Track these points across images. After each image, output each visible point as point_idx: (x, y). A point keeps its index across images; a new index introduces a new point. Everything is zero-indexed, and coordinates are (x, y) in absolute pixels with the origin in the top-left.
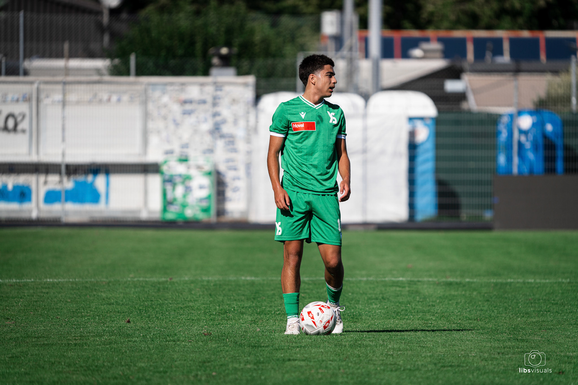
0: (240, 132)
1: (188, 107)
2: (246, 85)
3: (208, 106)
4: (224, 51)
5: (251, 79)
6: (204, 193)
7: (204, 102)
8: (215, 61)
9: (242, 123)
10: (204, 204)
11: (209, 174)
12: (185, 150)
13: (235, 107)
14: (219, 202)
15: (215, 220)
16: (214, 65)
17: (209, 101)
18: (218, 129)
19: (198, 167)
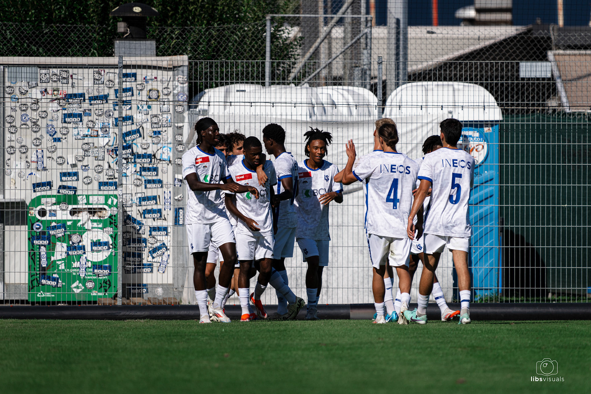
0: (166, 153)
1: (75, 108)
2: (173, 69)
3: (109, 106)
4: (137, 9)
6: (101, 256)
9: (168, 134)
11: (112, 221)
12: (70, 181)
13: (155, 109)
14: (126, 271)
15: (119, 302)
16: (121, 36)
17: (112, 96)
18: (129, 147)
19: (92, 211)
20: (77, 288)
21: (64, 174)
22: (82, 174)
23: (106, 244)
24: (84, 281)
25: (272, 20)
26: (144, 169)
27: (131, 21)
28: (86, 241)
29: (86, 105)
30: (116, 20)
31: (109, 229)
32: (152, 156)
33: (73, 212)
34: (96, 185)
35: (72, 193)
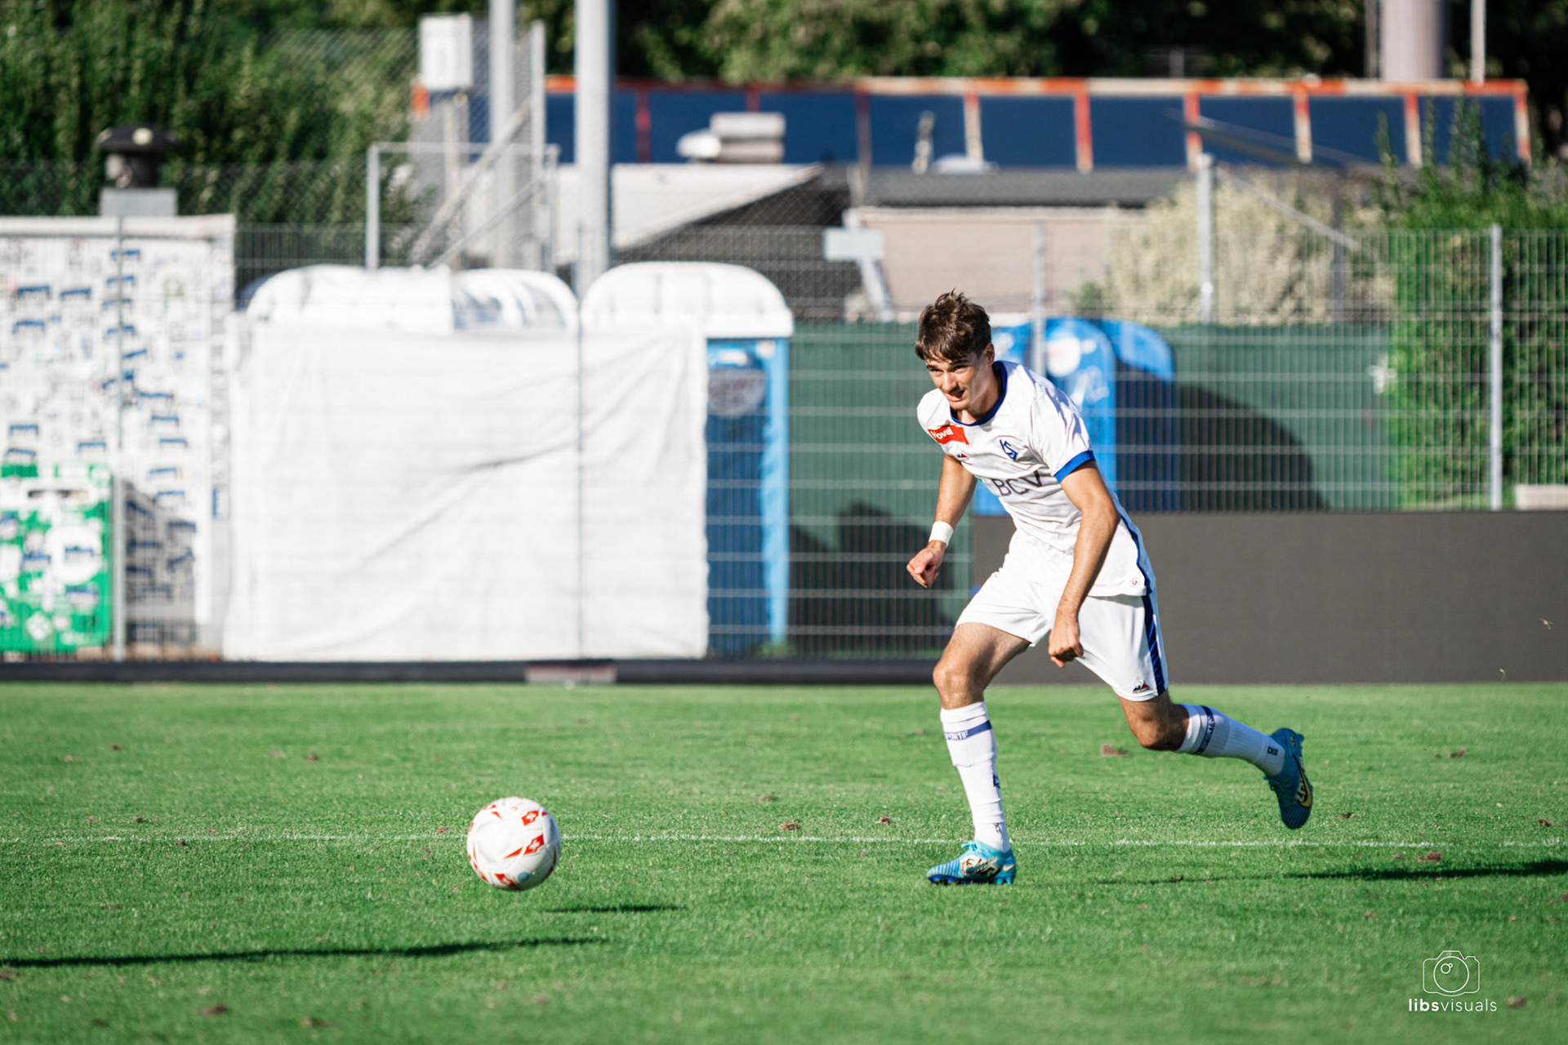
0: (192, 387)
1: (31, 308)
2: (210, 240)
3: (95, 305)
4: (142, 137)
5: (225, 225)
6: (85, 570)
7: (86, 292)
8: (114, 166)
9: (199, 355)
10: (86, 604)
11: (101, 511)
12: (25, 440)
13: (177, 310)
14: (131, 597)
15: (118, 652)
16: (112, 184)
17: (100, 291)
18: (129, 377)
19: (65, 493)
20: (38, 631)
21: (14, 428)
22: (46, 428)
23: (91, 551)
24: (50, 616)
25: (384, 157)
26: (154, 418)
27: (131, 154)
28: (54, 543)
29: (53, 306)
30: (104, 155)
31: (96, 525)
32: (170, 397)
33: (31, 494)
34: (69, 446)
35: (25, 460)
